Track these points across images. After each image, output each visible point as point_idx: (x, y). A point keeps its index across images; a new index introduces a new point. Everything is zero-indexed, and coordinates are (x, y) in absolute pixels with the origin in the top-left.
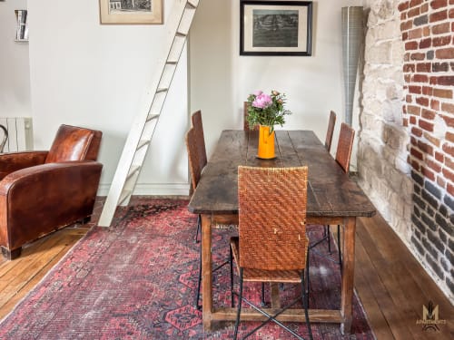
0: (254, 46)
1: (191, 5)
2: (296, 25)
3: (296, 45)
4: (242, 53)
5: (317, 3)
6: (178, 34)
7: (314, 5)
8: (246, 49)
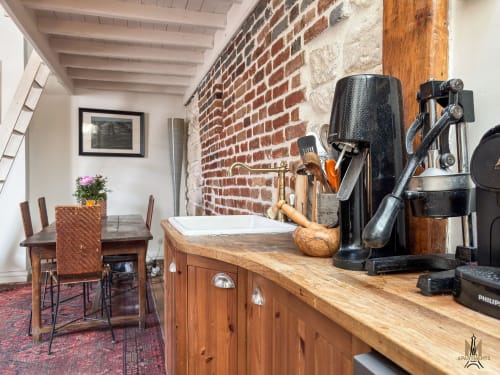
0: (92, 147)
1: (28, 108)
2: (130, 131)
3: (131, 148)
4: (81, 153)
5: (148, 114)
6: (15, 132)
7: (146, 116)
8: (85, 150)
